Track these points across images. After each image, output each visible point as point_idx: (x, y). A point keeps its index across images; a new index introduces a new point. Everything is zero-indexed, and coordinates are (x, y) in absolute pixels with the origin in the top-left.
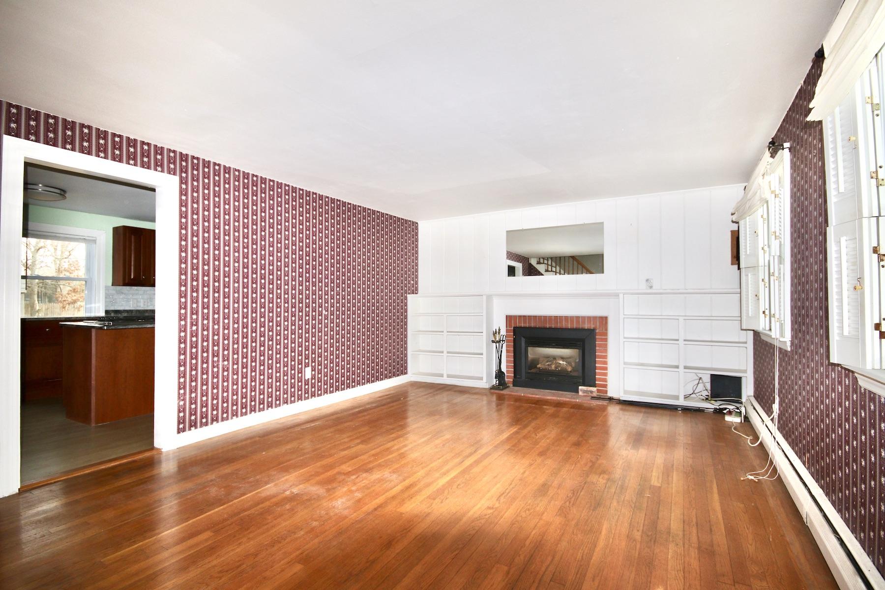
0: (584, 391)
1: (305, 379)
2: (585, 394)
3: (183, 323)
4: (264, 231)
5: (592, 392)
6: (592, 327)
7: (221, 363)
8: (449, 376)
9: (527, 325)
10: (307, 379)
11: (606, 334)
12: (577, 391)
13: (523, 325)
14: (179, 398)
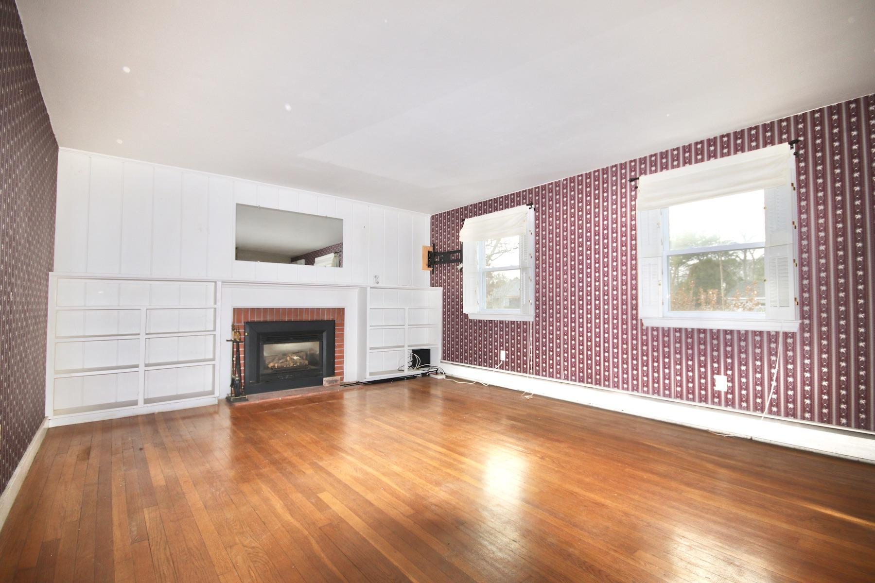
0: (330, 382)
2: (331, 384)
5: (336, 381)
6: (331, 318)
8: (147, 401)
9: (262, 319)
11: (343, 325)
12: (321, 383)
13: (256, 319)
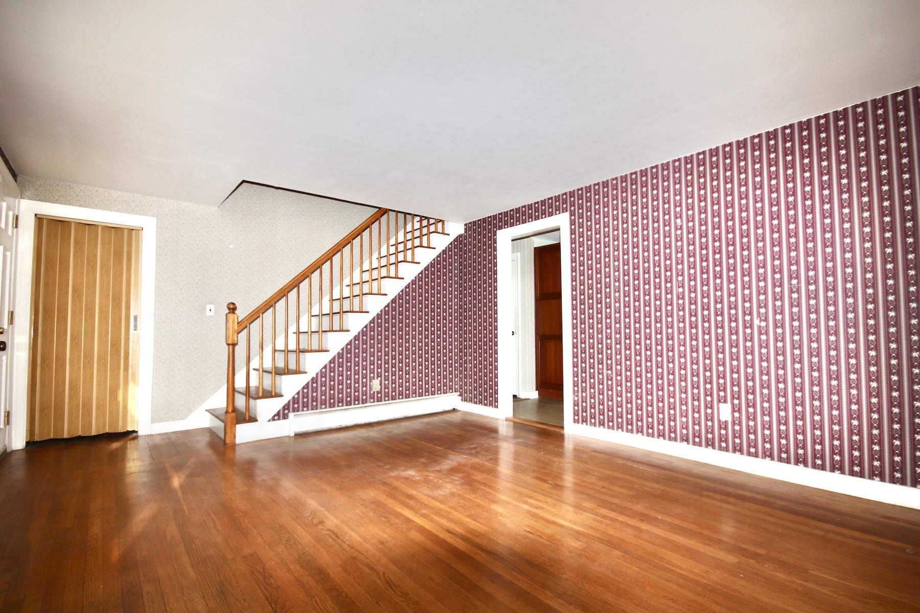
1: (719, 421)
3: (575, 331)
4: (647, 229)
7: (605, 371)
10: (723, 419)
14: (574, 394)
